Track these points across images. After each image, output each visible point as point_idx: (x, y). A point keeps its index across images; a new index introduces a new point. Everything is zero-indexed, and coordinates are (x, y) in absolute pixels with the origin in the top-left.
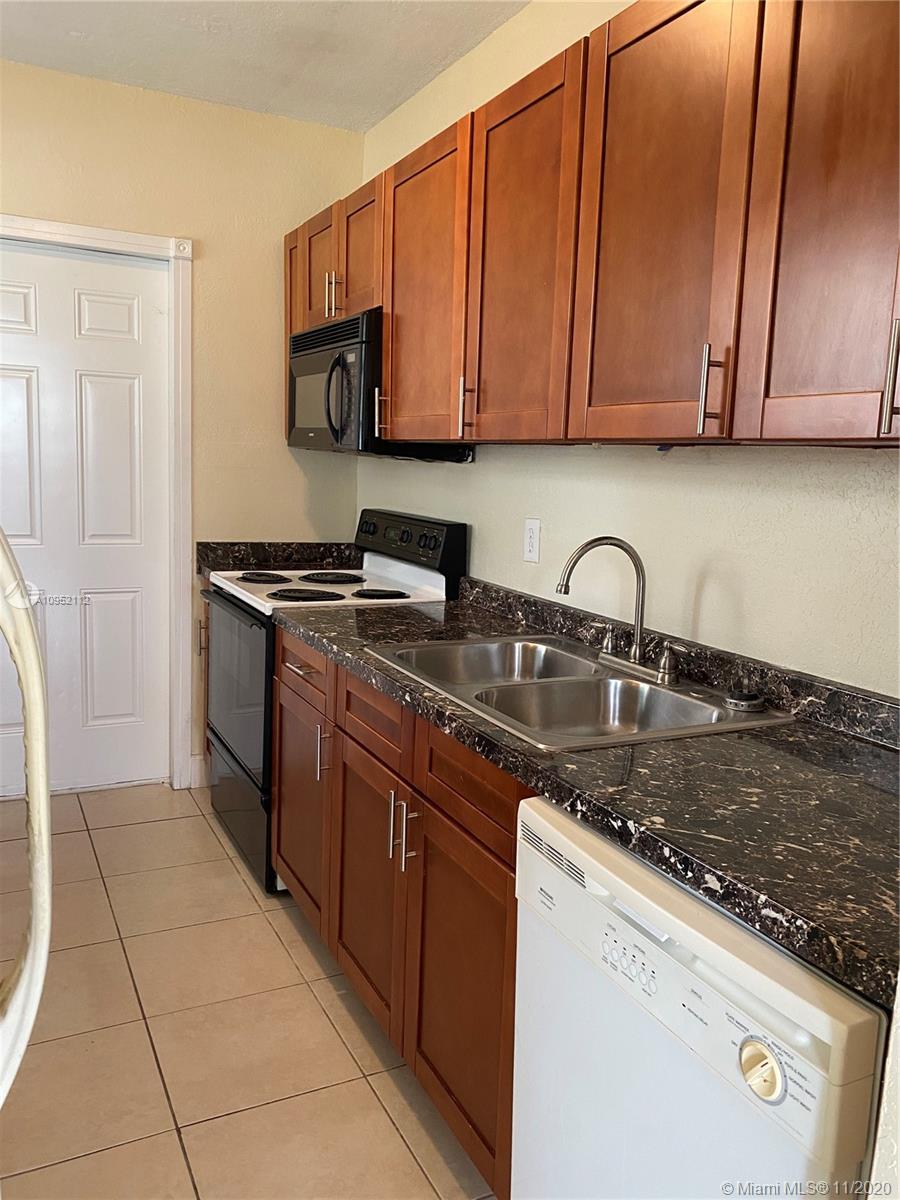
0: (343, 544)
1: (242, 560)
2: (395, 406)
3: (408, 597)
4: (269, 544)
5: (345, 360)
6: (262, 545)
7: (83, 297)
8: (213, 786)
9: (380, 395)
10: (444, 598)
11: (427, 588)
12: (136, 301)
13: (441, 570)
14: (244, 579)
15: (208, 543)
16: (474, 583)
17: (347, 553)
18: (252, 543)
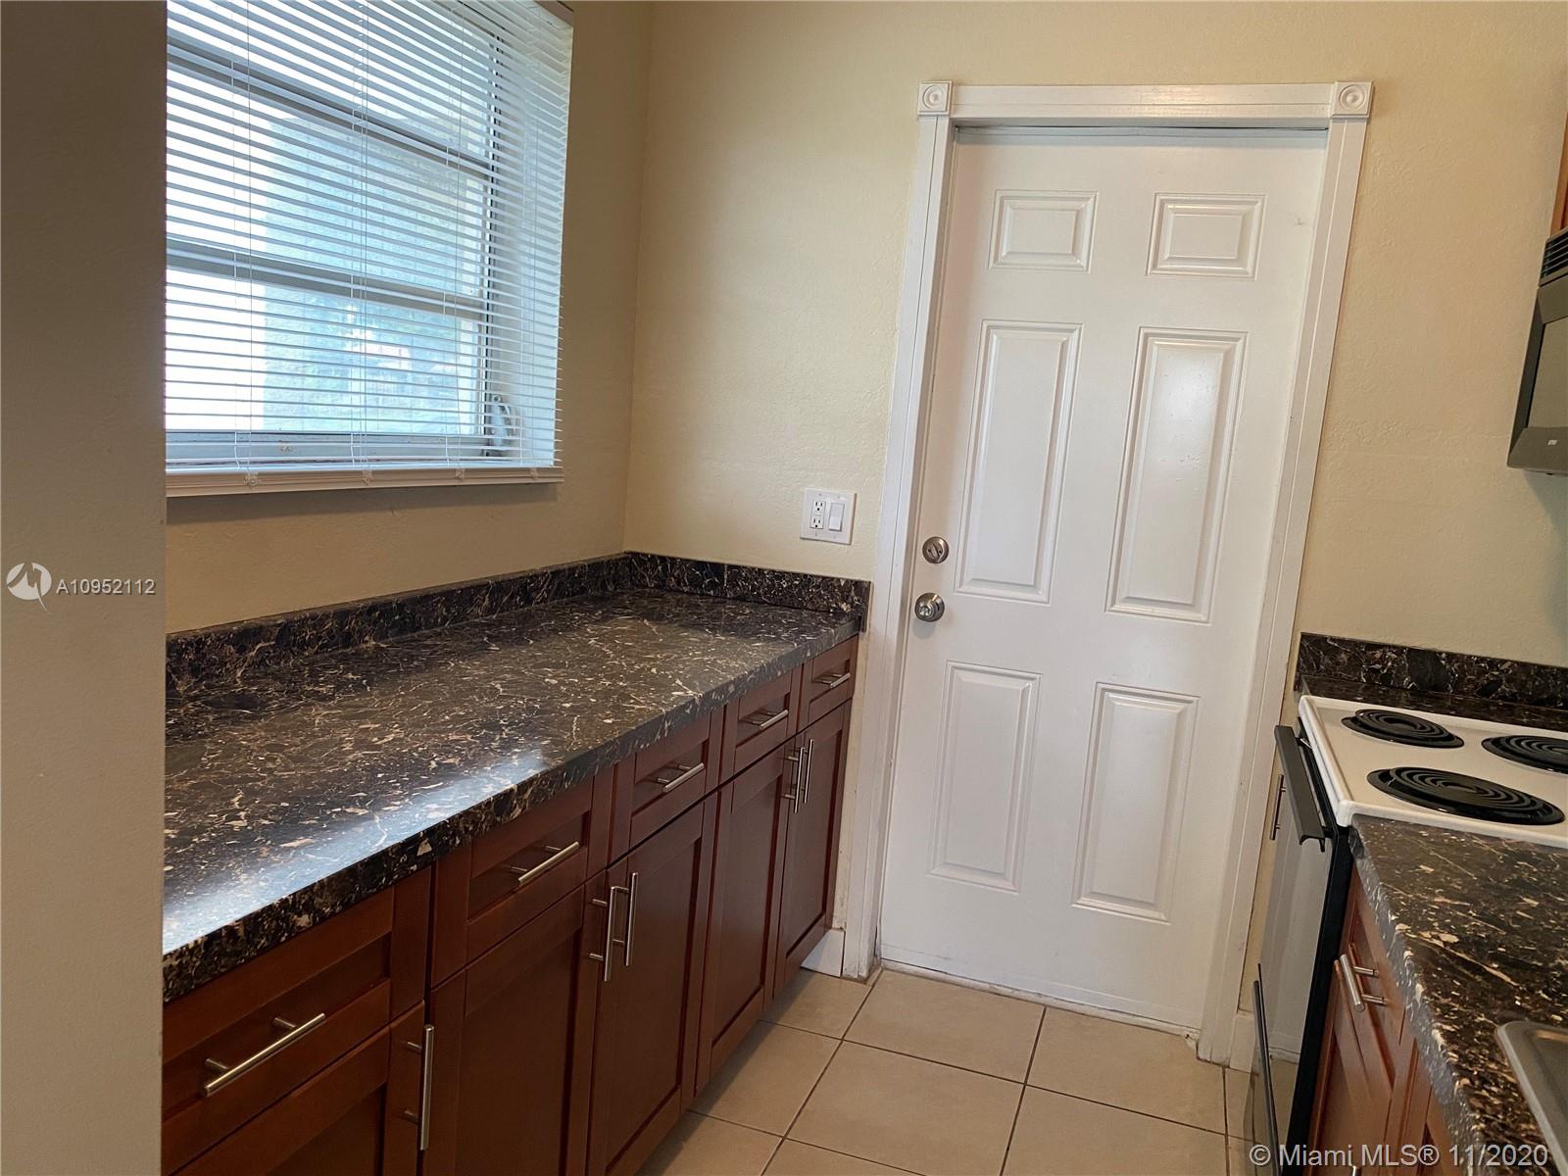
1: (1386, 679)
4: (1451, 656)
6: (1433, 655)
7: (1169, 206)
12: (1257, 206)
14: (1355, 724)
15: (1326, 639)
18: (1411, 650)
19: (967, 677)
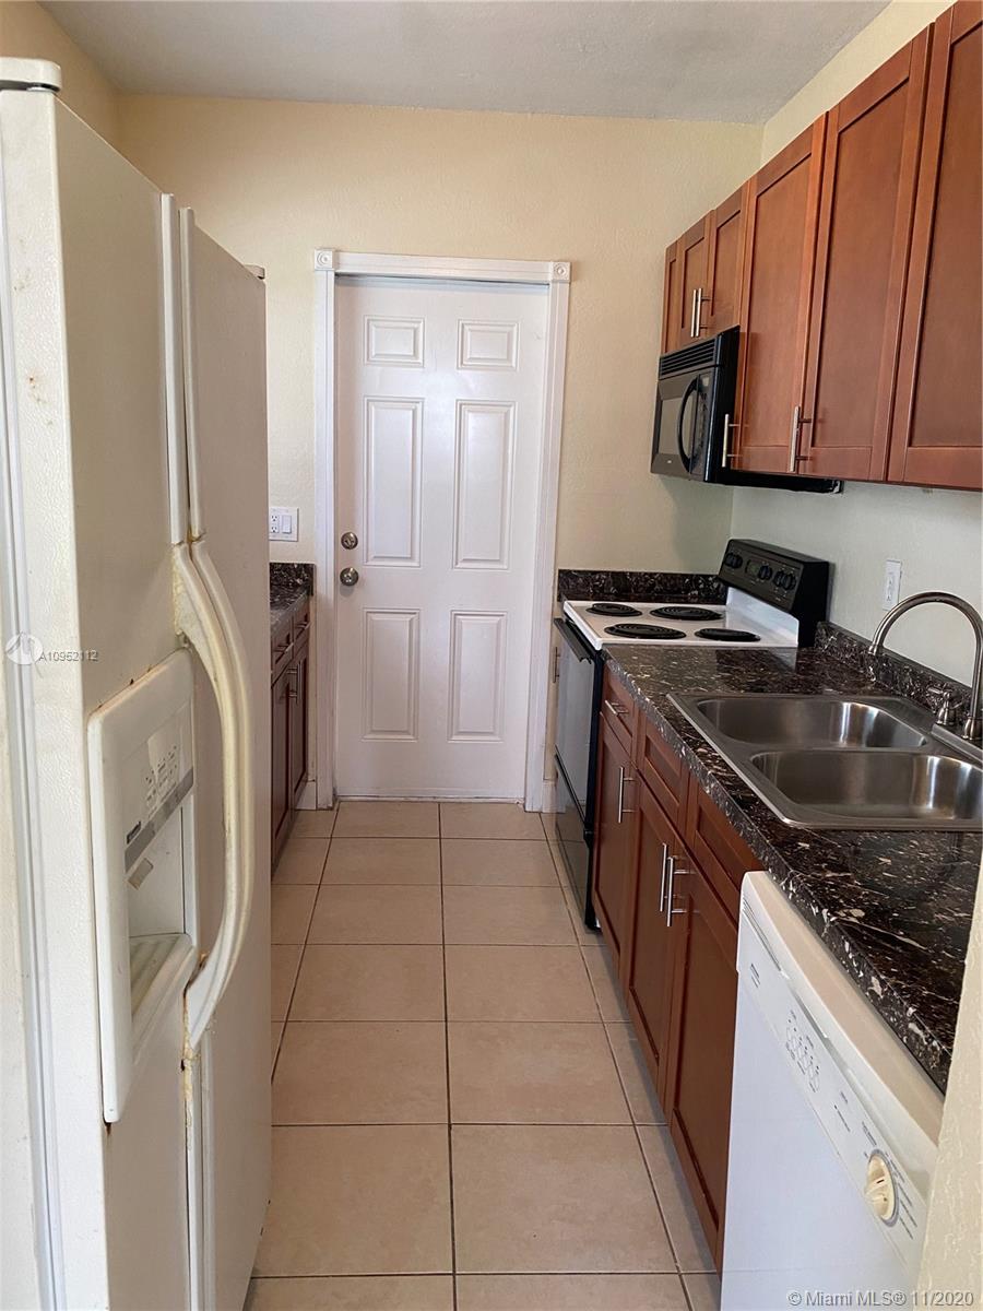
0: (712, 576)
1: (602, 589)
2: (746, 434)
3: (758, 640)
4: (631, 573)
5: (701, 381)
6: (623, 574)
7: (466, 327)
8: (558, 813)
9: (731, 421)
10: (796, 643)
11: (780, 631)
12: (515, 328)
13: (793, 612)
14: (593, 610)
15: (570, 571)
16: (830, 629)
17: (715, 585)
18: (613, 573)
19: (375, 617)
